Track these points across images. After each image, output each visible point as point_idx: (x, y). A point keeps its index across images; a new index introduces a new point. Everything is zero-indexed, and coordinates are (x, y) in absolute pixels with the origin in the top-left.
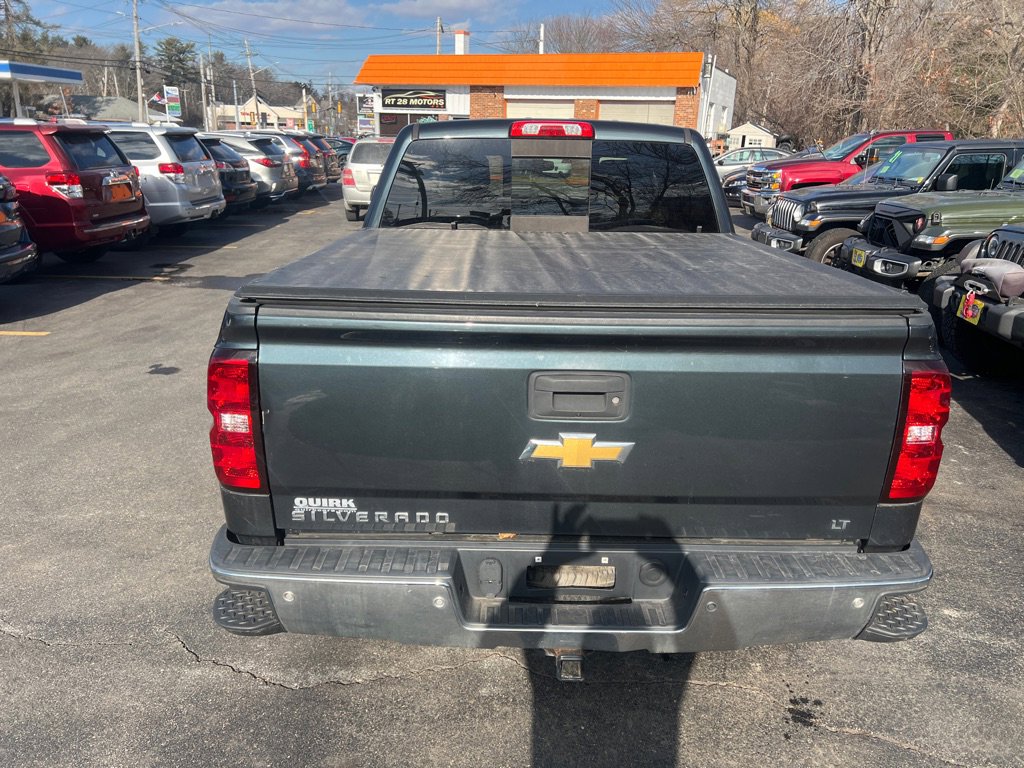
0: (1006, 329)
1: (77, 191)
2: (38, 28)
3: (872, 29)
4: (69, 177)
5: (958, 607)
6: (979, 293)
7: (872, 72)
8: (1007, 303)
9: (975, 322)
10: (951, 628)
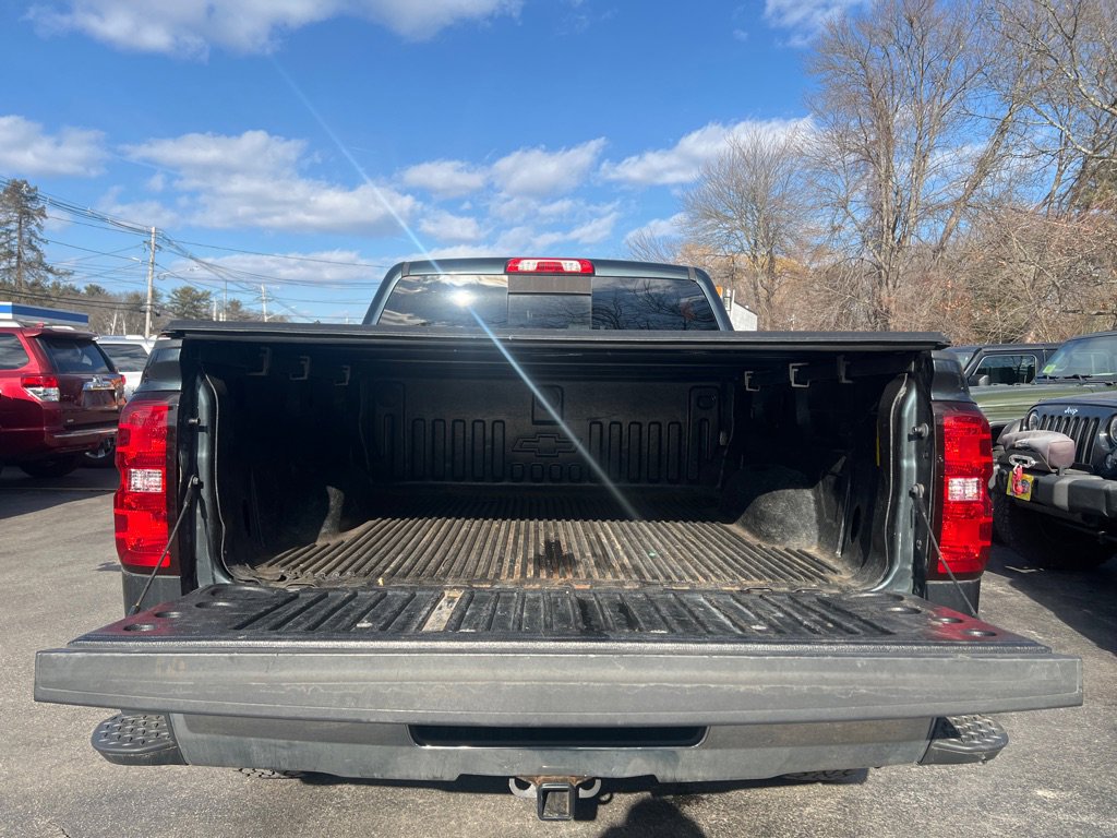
0: (1062, 499)
1: (54, 394)
2: (50, 276)
3: (887, 267)
4: (48, 379)
5: (1053, 787)
6: (1026, 466)
7: (893, 307)
8: (1057, 473)
9: (1027, 498)
10: (1048, 810)
